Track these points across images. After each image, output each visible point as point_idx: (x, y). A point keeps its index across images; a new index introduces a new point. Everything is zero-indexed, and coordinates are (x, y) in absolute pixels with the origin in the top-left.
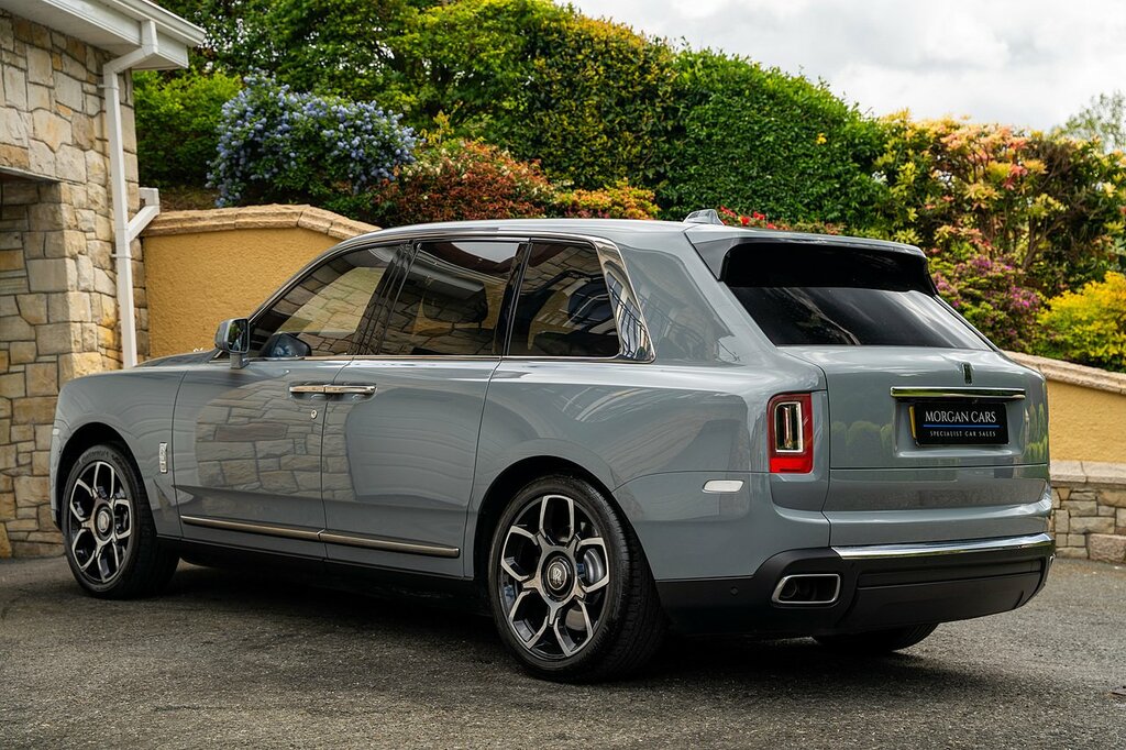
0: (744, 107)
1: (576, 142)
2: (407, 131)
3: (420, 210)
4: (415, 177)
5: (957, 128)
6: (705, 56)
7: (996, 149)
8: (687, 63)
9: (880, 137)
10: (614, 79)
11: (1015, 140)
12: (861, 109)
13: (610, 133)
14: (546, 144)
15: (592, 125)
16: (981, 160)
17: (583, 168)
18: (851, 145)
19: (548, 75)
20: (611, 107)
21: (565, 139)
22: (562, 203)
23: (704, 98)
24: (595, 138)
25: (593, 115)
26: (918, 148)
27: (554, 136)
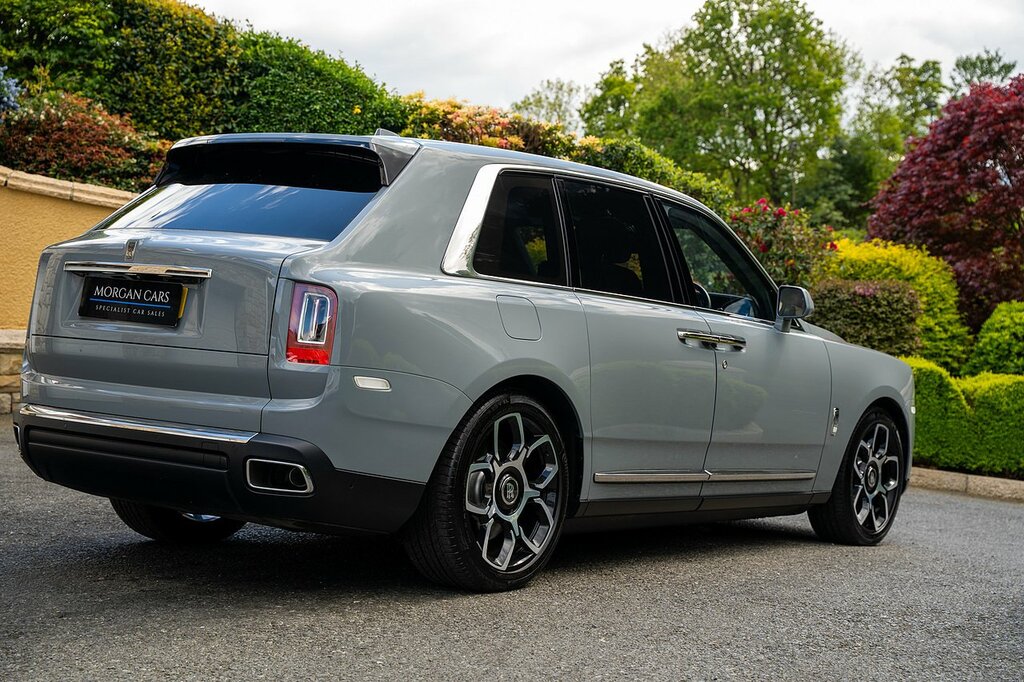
0: (296, 81)
1: (159, 101)
2: (12, 82)
3: (25, 150)
4: (19, 122)
5: (460, 108)
6: (265, 36)
7: (487, 126)
8: (250, 42)
9: (403, 112)
10: (190, 50)
11: (502, 120)
12: (388, 88)
13: (187, 94)
14: (132, 100)
15: (171, 87)
16: (477, 133)
17: (163, 121)
18: (380, 116)
19: (134, 42)
20: (187, 73)
21: (148, 97)
22: (150, 150)
23: (265, 71)
24: (174, 97)
25: (172, 79)
26: (431, 122)
27: (138, 93)
